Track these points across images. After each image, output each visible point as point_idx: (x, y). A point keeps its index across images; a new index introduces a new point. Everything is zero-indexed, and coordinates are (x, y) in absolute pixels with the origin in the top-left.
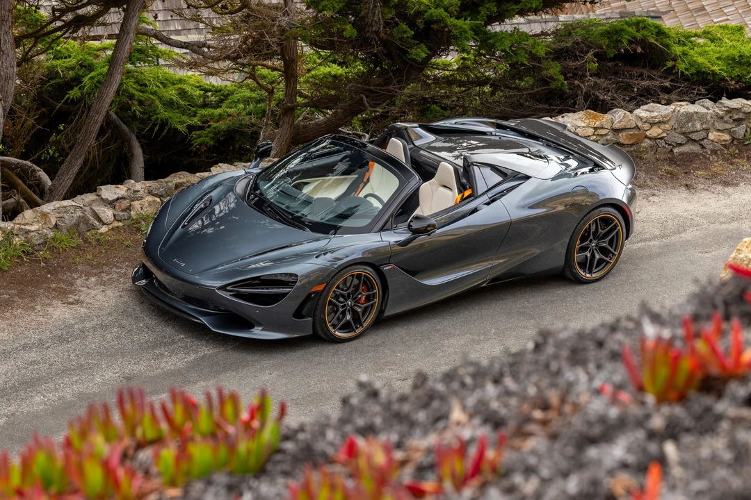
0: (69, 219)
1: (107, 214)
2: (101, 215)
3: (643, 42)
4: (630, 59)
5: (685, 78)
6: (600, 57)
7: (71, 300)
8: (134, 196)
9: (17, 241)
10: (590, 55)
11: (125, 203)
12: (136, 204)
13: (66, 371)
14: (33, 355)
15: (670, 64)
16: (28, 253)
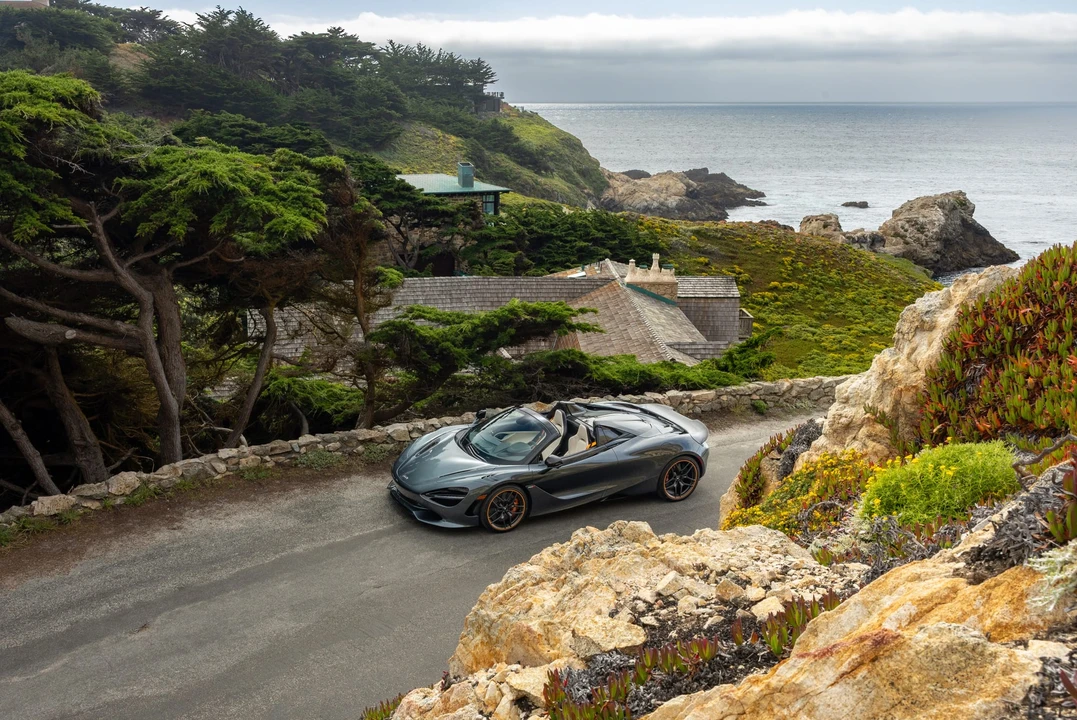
0: (193, 471)
1: (222, 467)
2: (217, 468)
3: (572, 362)
4: (564, 372)
5: (598, 383)
6: (547, 371)
7: (175, 526)
8: (242, 455)
9: (152, 486)
10: (540, 369)
11: (235, 461)
12: (243, 461)
13: (139, 583)
14: (122, 571)
15: (588, 375)
16: (161, 492)
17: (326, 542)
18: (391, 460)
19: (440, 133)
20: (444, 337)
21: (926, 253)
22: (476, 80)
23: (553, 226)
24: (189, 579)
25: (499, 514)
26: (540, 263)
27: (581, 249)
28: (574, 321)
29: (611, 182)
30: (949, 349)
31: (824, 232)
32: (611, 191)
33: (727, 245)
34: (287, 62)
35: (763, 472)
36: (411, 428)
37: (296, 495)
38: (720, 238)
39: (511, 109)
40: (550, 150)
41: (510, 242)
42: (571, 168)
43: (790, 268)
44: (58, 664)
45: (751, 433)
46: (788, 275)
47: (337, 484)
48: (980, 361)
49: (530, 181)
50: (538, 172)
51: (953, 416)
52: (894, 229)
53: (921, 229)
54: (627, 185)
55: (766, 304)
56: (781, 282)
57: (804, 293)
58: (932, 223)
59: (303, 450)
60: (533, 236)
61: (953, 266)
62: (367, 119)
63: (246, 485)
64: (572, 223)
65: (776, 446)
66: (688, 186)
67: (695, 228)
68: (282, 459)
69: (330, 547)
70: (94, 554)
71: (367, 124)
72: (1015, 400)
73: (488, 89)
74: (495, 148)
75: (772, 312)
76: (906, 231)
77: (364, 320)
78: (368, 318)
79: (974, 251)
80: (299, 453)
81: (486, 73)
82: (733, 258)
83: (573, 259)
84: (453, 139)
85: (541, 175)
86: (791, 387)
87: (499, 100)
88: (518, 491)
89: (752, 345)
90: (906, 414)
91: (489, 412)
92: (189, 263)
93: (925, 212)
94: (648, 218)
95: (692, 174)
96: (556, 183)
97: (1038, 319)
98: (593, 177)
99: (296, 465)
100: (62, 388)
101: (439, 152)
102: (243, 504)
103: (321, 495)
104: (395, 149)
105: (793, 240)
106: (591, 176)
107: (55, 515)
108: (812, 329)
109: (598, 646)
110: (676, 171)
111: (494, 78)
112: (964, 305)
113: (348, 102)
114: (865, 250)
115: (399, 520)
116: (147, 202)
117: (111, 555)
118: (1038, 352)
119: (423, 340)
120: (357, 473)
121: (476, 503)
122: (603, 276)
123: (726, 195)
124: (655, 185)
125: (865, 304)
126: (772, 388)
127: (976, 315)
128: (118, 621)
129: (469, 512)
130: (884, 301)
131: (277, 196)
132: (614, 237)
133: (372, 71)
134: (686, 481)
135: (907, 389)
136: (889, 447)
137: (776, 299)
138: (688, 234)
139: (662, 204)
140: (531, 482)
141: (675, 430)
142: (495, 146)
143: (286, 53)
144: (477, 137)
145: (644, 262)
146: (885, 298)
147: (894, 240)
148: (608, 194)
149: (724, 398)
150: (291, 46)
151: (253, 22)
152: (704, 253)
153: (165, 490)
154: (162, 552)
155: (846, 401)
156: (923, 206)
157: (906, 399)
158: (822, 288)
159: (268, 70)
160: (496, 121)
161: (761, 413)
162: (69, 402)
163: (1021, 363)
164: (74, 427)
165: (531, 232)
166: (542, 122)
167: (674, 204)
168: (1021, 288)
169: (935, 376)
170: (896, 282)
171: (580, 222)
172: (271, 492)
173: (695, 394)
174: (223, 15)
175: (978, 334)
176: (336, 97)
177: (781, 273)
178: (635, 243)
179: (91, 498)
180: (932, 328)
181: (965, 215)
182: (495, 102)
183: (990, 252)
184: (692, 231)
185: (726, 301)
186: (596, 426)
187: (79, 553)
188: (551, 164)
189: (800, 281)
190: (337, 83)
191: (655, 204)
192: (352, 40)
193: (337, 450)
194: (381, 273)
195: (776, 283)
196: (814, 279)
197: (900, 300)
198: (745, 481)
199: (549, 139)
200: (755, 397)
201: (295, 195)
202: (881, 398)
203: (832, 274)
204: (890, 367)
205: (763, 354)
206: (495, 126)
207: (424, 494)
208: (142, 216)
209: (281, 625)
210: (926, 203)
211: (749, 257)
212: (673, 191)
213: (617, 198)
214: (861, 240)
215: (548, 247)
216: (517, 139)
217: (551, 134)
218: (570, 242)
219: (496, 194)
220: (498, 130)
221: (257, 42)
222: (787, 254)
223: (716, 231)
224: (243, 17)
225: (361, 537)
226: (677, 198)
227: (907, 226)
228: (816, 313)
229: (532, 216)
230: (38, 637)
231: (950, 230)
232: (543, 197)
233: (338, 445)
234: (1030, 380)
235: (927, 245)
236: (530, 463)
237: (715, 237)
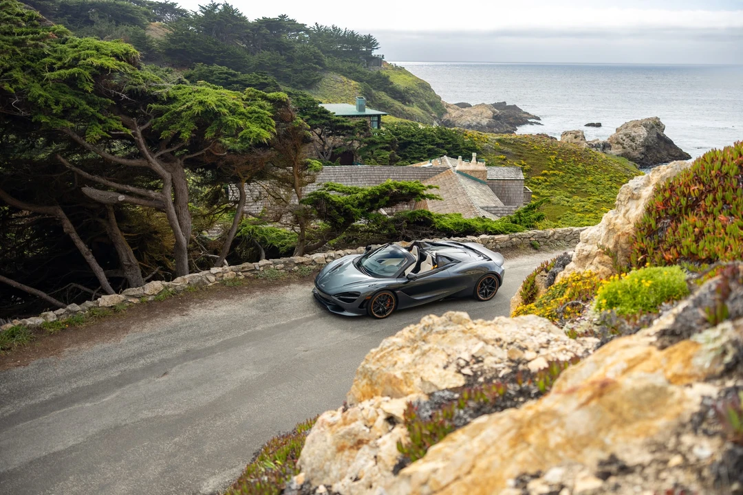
0: (195, 281)
1: (212, 278)
2: (209, 279)
3: (423, 217)
4: (418, 223)
5: (439, 230)
6: (408, 223)
7: (184, 314)
9: (170, 289)
10: (404, 222)
11: (221, 275)
12: (225, 275)
13: (163, 347)
14: (153, 340)
15: (433, 225)
16: (176, 293)
17: (275, 324)
18: (315, 275)
19: (345, 79)
20: (347, 202)
21: (636, 154)
22: (368, 47)
23: (413, 136)
24: (192, 345)
25: (379, 308)
26: (405, 158)
27: (429, 150)
28: (425, 193)
29: (448, 110)
30: (649, 211)
31: (575, 141)
32: (448, 115)
33: (517, 148)
34: (254, 35)
35: (537, 284)
36: (326, 256)
37: (257, 296)
38: (513, 144)
39: (388, 65)
40: (412, 90)
41: (387, 145)
42: (424, 101)
43: (554, 162)
44: (114, 396)
45: (530, 260)
46: (553, 166)
47: (282, 289)
48: (667, 218)
49: (400, 109)
50: (404, 103)
51: (650, 251)
52: (617, 139)
53: (633, 140)
54: (457, 112)
55: (540, 184)
56: (549, 171)
57: (562, 177)
58: (640, 136)
59: (262, 269)
60: (401, 142)
61: (651, 162)
62: (301, 70)
63: (227, 289)
64: (424, 134)
65: (544, 268)
66: (494, 112)
67: (498, 138)
68: (249, 274)
69: (277, 327)
70: (136, 330)
71: (301, 72)
72: (688, 241)
73: (375, 53)
74: (378, 89)
75: (543, 188)
76: (624, 140)
77: (299, 191)
78: (301, 190)
79: (664, 153)
80: (259, 270)
81: (373, 43)
82: (520, 156)
83: (425, 155)
84: (353, 83)
85: (406, 105)
86: (554, 234)
87: (381, 59)
88: (391, 295)
89: (531, 208)
90: (622, 249)
91: (373, 247)
92: (194, 155)
93: (635, 129)
94: (470, 131)
95: (497, 106)
96: (415, 110)
97: (702, 193)
98: (438, 107)
99: (257, 278)
100: (117, 230)
101: (345, 90)
102: (226, 301)
103: (272, 296)
104: (318, 89)
105: (556, 145)
106: (436, 105)
107: (112, 307)
108: (567, 199)
109: (436, 386)
110: (486, 103)
111: (378, 46)
112: (658, 184)
113: (290, 60)
114: (599, 152)
115: (319, 311)
116: (167, 118)
117: (145, 330)
118: (702, 213)
119: (334, 203)
120: (294, 283)
121: (365, 301)
122: (442, 166)
123: (516, 118)
124: (474, 112)
125: (598, 184)
126: (542, 234)
127: (665, 190)
128: (149, 370)
129: (361, 306)
130: (610, 183)
131: (246, 116)
132: (449, 143)
133: (305, 41)
134: (490, 289)
135: (623, 234)
136: (611, 269)
137: (546, 181)
138: (494, 141)
139: (478, 123)
140: (397, 289)
141: (485, 258)
142: (379, 87)
143: (253, 30)
144: (368, 82)
145: (467, 157)
146: (611, 180)
147: (617, 146)
148: (446, 117)
149: (514, 239)
150: (255, 25)
151: (233, 11)
152: (503, 152)
153: (178, 292)
154: (176, 329)
155: (587, 241)
156: (634, 126)
157: (622, 240)
158: (573, 174)
159: (242, 40)
160: (379, 72)
161: (536, 249)
162: (121, 239)
163: (690, 219)
164: (124, 254)
165: (400, 139)
166: (407, 73)
167: (486, 123)
168: (692, 175)
169: (639, 227)
170: (617, 171)
171: (429, 133)
172: (242, 294)
173: (496, 237)
174: (215, 6)
175: (666, 202)
176: (283, 57)
177: (549, 165)
178: (462, 147)
179: (133, 296)
180: (638, 198)
181: (659, 132)
182: (379, 61)
183: (673, 154)
184: (496, 140)
185: (516, 181)
186: (437, 256)
187: (126, 330)
188: (412, 99)
189: (560, 170)
190: (283, 48)
191: (474, 123)
192: (293, 22)
193: (282, 269)
194: (309, 163)
195: (546, 171)
196: (569, 169)
197: (619, 182)
198: (526, 289)
199: (411, 83)
200: (532, 239)
201: (256, 115)
202: (608, 240)
203: (579, 166)
204: (613, 221)
205: (538, 214)
206: (379, 75)
207: (334, 295)
208: (165, 127)
209: (248, 373)
210: (636, 124)
211: (530, 155)
212: (486, 115)
213: (451, 119)
214: (597, 146)
215: (410, 148)
216: (392, 83)
217: (412, 80)
218: (423, 145)
219: (379, 116)
220: (380, 78)
221: (235, 23)
222: (552, 154)
223: (511, 139)
224: (226, 7)
225: (295, 321)
226: (487, 120)
227: (624, 138)
228: (569, 189)
229: (400, 129)
230: (101, 379)
231: (650, 139)
232: (407, 118)
233: (282, 266)
234: (696, 230)
235: (636, 149)
236: (398, 277)
237: (510, 144)
